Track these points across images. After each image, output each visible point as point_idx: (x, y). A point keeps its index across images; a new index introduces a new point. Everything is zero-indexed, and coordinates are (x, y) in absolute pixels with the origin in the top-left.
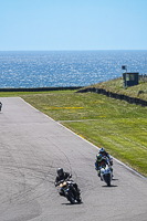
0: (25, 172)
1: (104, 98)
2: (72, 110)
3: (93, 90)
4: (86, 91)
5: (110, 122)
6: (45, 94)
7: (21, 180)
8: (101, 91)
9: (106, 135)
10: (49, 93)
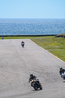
2: (53, 45)
3: (62, 36)
4: (59, 37)
6: (40, 38)
10: (43, 37)
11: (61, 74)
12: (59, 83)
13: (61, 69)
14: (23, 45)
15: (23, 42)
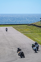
0: (13, 48)
1: (35, 27)
2: (26, 30)
3: (32, 25)
4: (30, 25)
5: (37, 34)
6: (19, 26)
7: (12, 50)
8: (34, 25)
9: (36, 37)
10: (20, 25)
11: (33, 48)
12: (30, 54)
13: (33, 45)
14: (7, 30)
15: (7, 28)
